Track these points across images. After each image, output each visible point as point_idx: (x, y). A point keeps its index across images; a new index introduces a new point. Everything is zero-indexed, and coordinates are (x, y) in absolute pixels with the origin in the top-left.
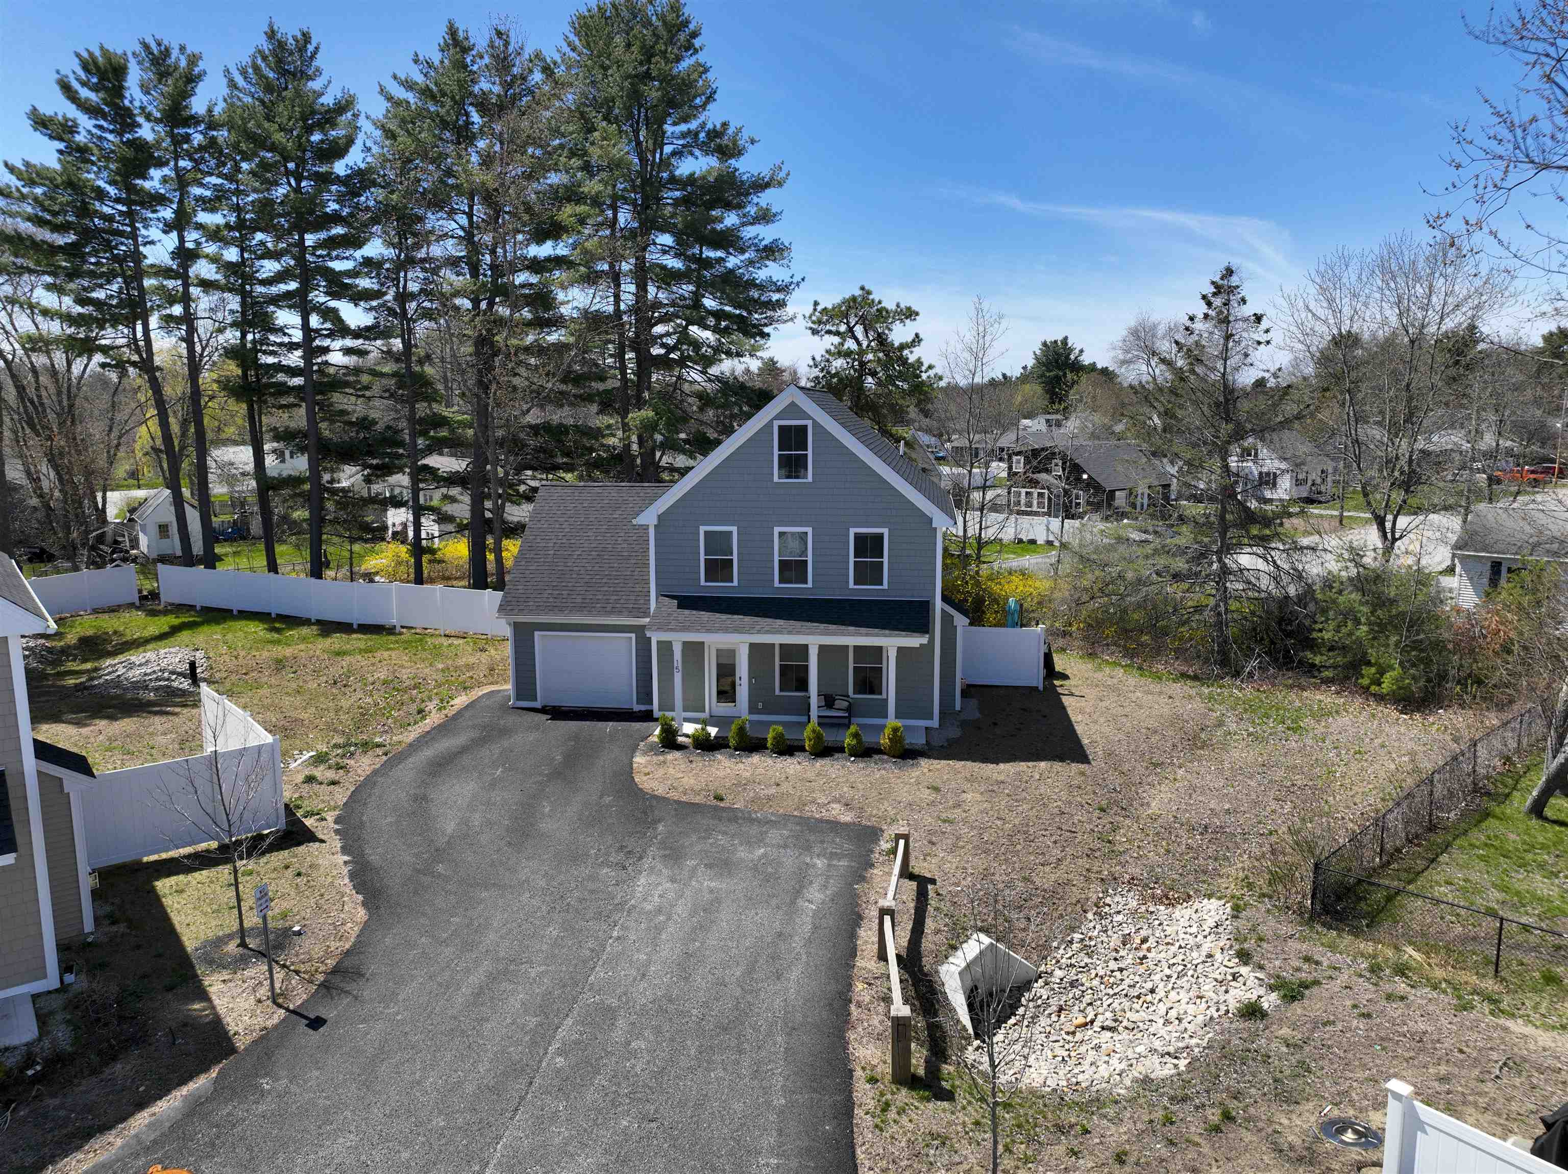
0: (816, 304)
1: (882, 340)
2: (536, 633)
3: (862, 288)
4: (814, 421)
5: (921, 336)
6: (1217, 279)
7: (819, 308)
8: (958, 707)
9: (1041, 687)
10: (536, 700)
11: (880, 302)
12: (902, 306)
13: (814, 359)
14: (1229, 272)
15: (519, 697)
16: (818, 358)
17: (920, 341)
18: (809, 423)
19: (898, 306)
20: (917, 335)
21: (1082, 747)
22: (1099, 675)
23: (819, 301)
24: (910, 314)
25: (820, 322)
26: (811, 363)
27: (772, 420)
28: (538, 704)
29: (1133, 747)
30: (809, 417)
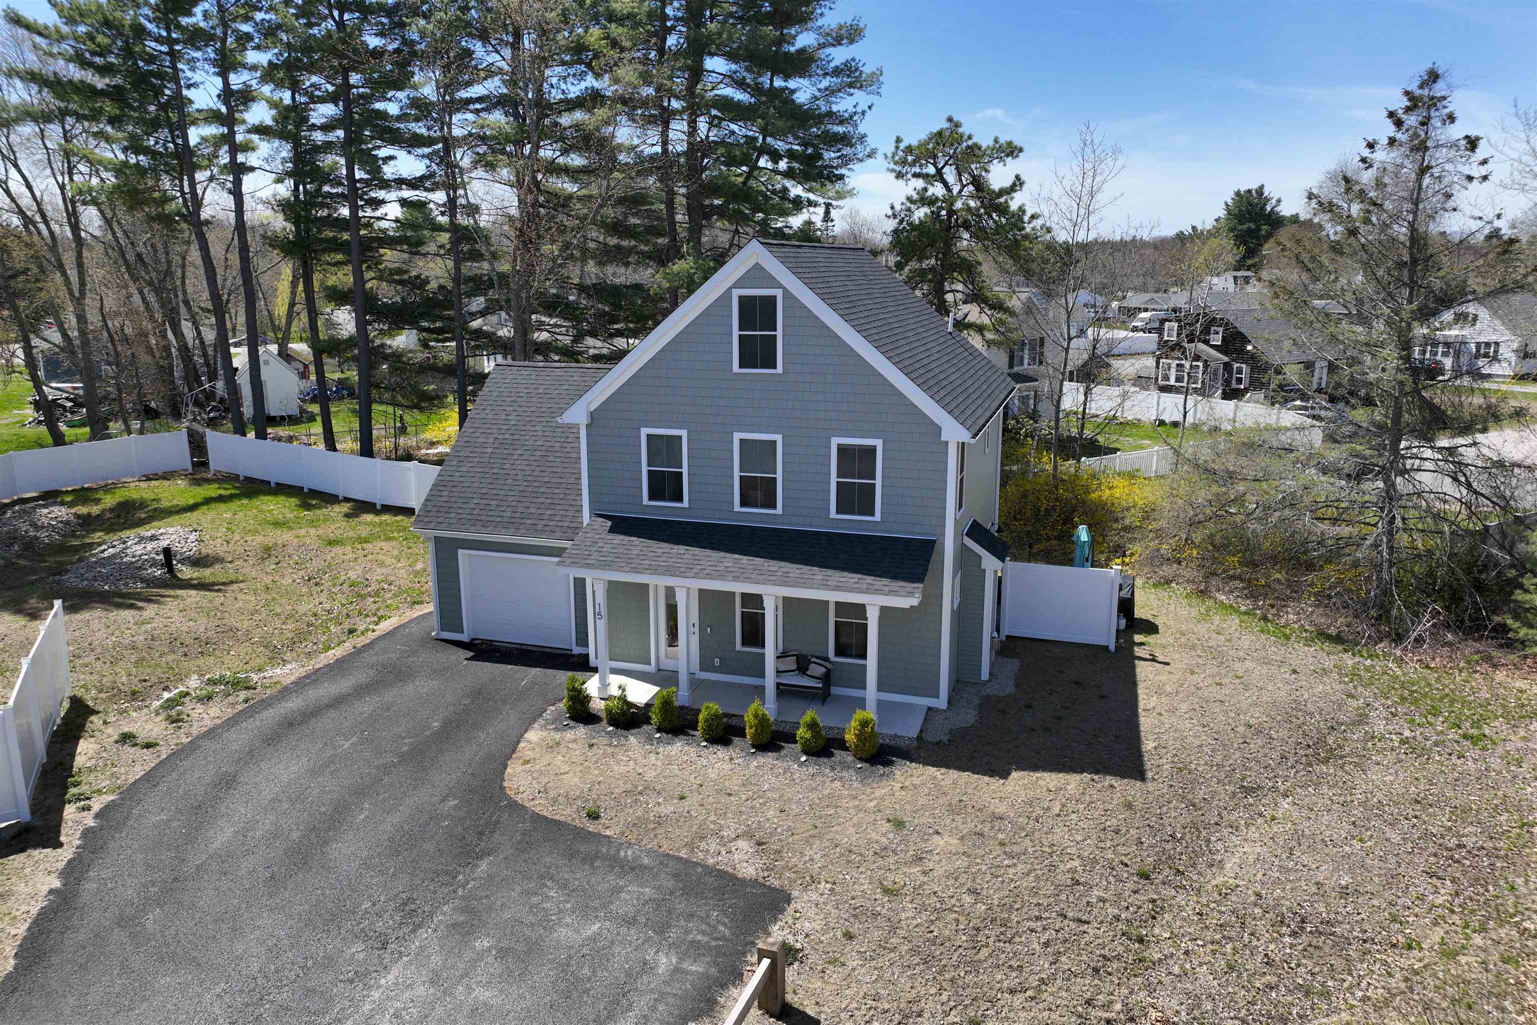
0: (898, 140)
1: (978, 184)
2: (460, 551)
3: (950, 120)
4: (786, 291)
5: (1023, 177)
6: (1413, 87)
7: (902, 146)
8: (985, 676)
9: (1112, 648)
10: (462, 632)
11: (970, 137)
12: (1002, 140)
13: (892, 208)
14: (1433, 77)
15: (443, 627)
16: (898, 207)
17: (1021, 184)
18: (778, 293)
19: (996, 141)
20: (1018, 177)
21: (1140, 756)
22: (1202, 629)
23: (903, 137)
24: (1012, 151)
25: (904, 162)
26: (890, 213)
27: (730, 289)
28: (464, 637)
29: (1218, 759)
30: (780, 286)
